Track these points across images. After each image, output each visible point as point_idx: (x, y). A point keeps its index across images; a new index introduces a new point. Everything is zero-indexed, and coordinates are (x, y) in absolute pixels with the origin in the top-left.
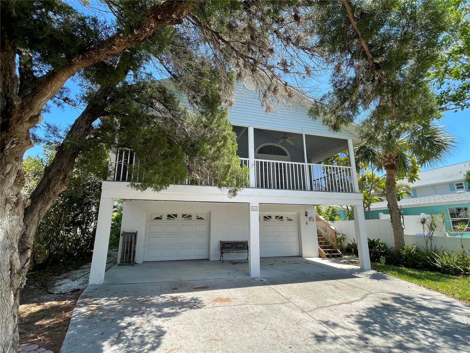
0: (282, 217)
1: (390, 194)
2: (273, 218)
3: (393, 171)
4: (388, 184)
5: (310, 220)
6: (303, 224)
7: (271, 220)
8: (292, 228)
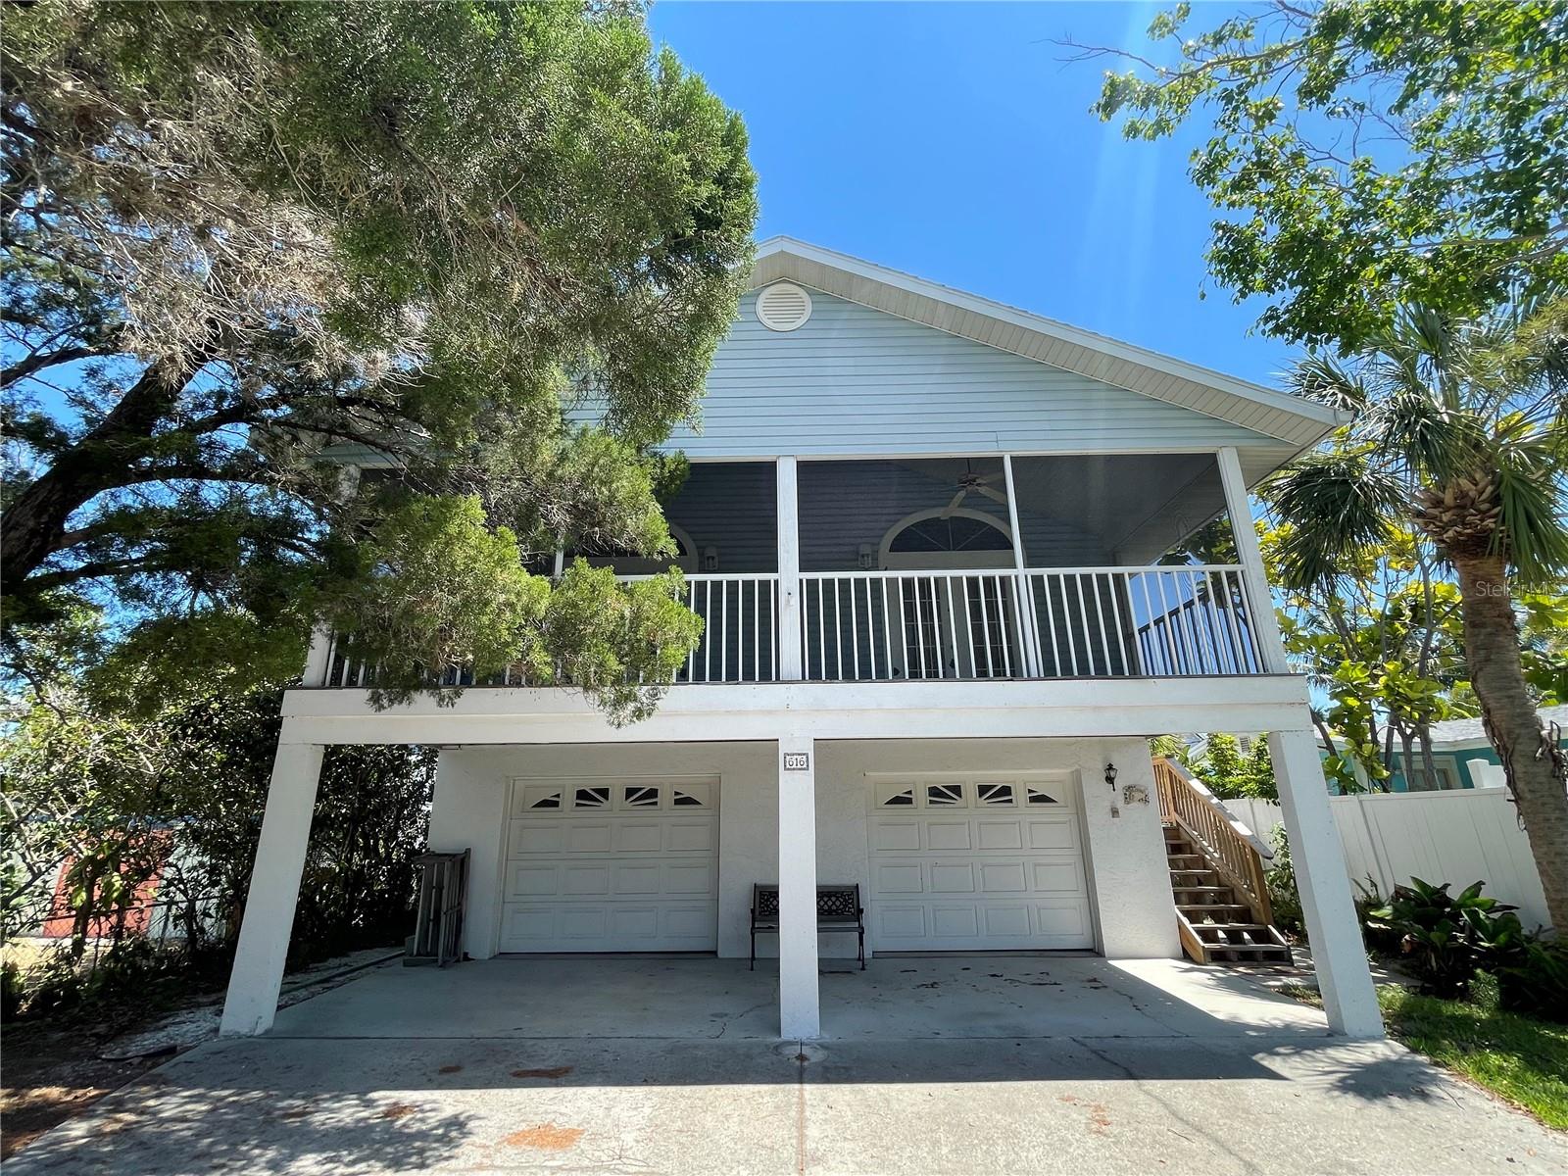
0: (1006, 791)
1: (1490, 669)
2: (970, 792)
3: (1488, 565)
4: (1473, 625)
5: (1128, 799)
6: (1097, 816)
7: (959, 802)
8: (1050, 830)
